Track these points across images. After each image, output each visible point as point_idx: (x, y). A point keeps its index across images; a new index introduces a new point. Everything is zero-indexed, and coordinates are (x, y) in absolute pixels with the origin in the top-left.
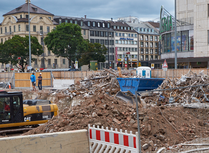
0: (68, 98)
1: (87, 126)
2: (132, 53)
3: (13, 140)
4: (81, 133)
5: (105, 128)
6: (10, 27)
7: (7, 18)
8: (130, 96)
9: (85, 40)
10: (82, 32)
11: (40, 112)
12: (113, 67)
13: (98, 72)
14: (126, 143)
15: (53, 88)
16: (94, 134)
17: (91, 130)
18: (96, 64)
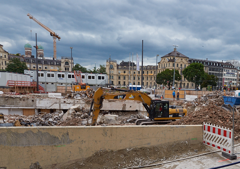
0: (193, 106)
1: (203, 123)
2: (233, 82)
3: (161, 127)
4: (199, 126)
5: (213, 125)
6: (164, 64)
7: (163, 59)
8: (229, 107)
9: (205, 73)
10: (204, 68)
11: (178, 112)
12: (221, 90)
13: (212, 92)
14: (225, 135)
15: (185, 100)
16: (206, 128)
17: (205, 126)
18: (211, 87)
